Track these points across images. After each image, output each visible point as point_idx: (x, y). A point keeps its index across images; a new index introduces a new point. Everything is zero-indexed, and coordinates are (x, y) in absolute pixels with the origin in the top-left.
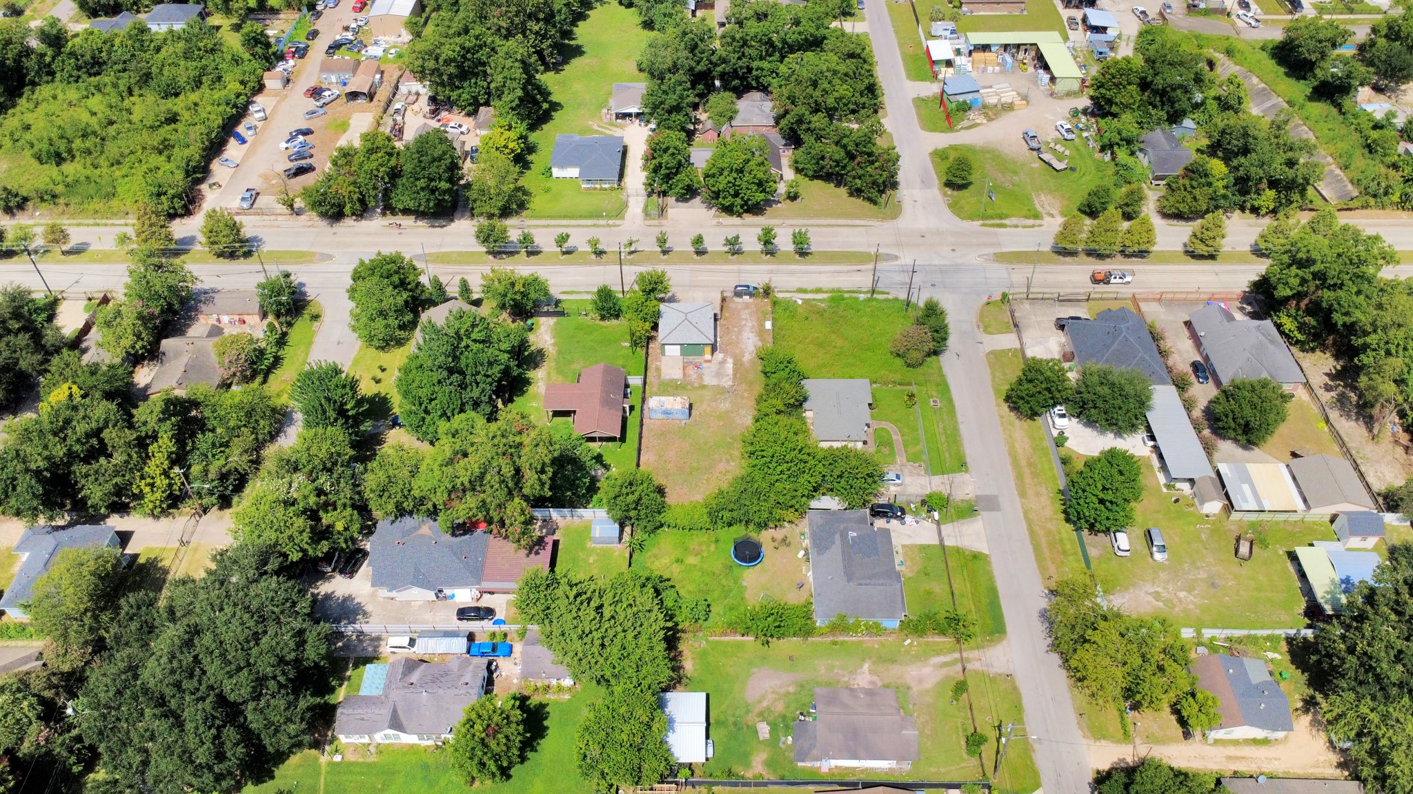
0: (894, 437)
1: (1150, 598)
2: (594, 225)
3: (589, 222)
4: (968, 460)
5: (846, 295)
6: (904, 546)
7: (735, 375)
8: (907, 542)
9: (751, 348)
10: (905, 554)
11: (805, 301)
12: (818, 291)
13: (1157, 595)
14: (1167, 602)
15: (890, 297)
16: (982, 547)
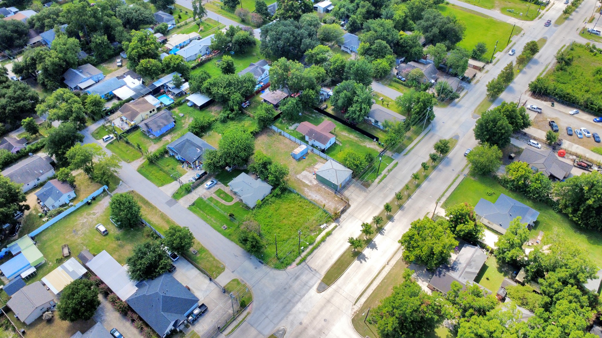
0: (224, 201)
1: (96, 212)
2: (443, 195)
3: (448, 194)
4: (191, 212)
5: (311, 247)
6: (187, 172)
7: (301, 181)
8: (187, 174)
9: (310, 194)
10: (185, 170)
11: (321, 231)
12: (323, 240)
13: (94, 214)
14: (90, 214)
15: (294, 264)
16: (162, 188)
